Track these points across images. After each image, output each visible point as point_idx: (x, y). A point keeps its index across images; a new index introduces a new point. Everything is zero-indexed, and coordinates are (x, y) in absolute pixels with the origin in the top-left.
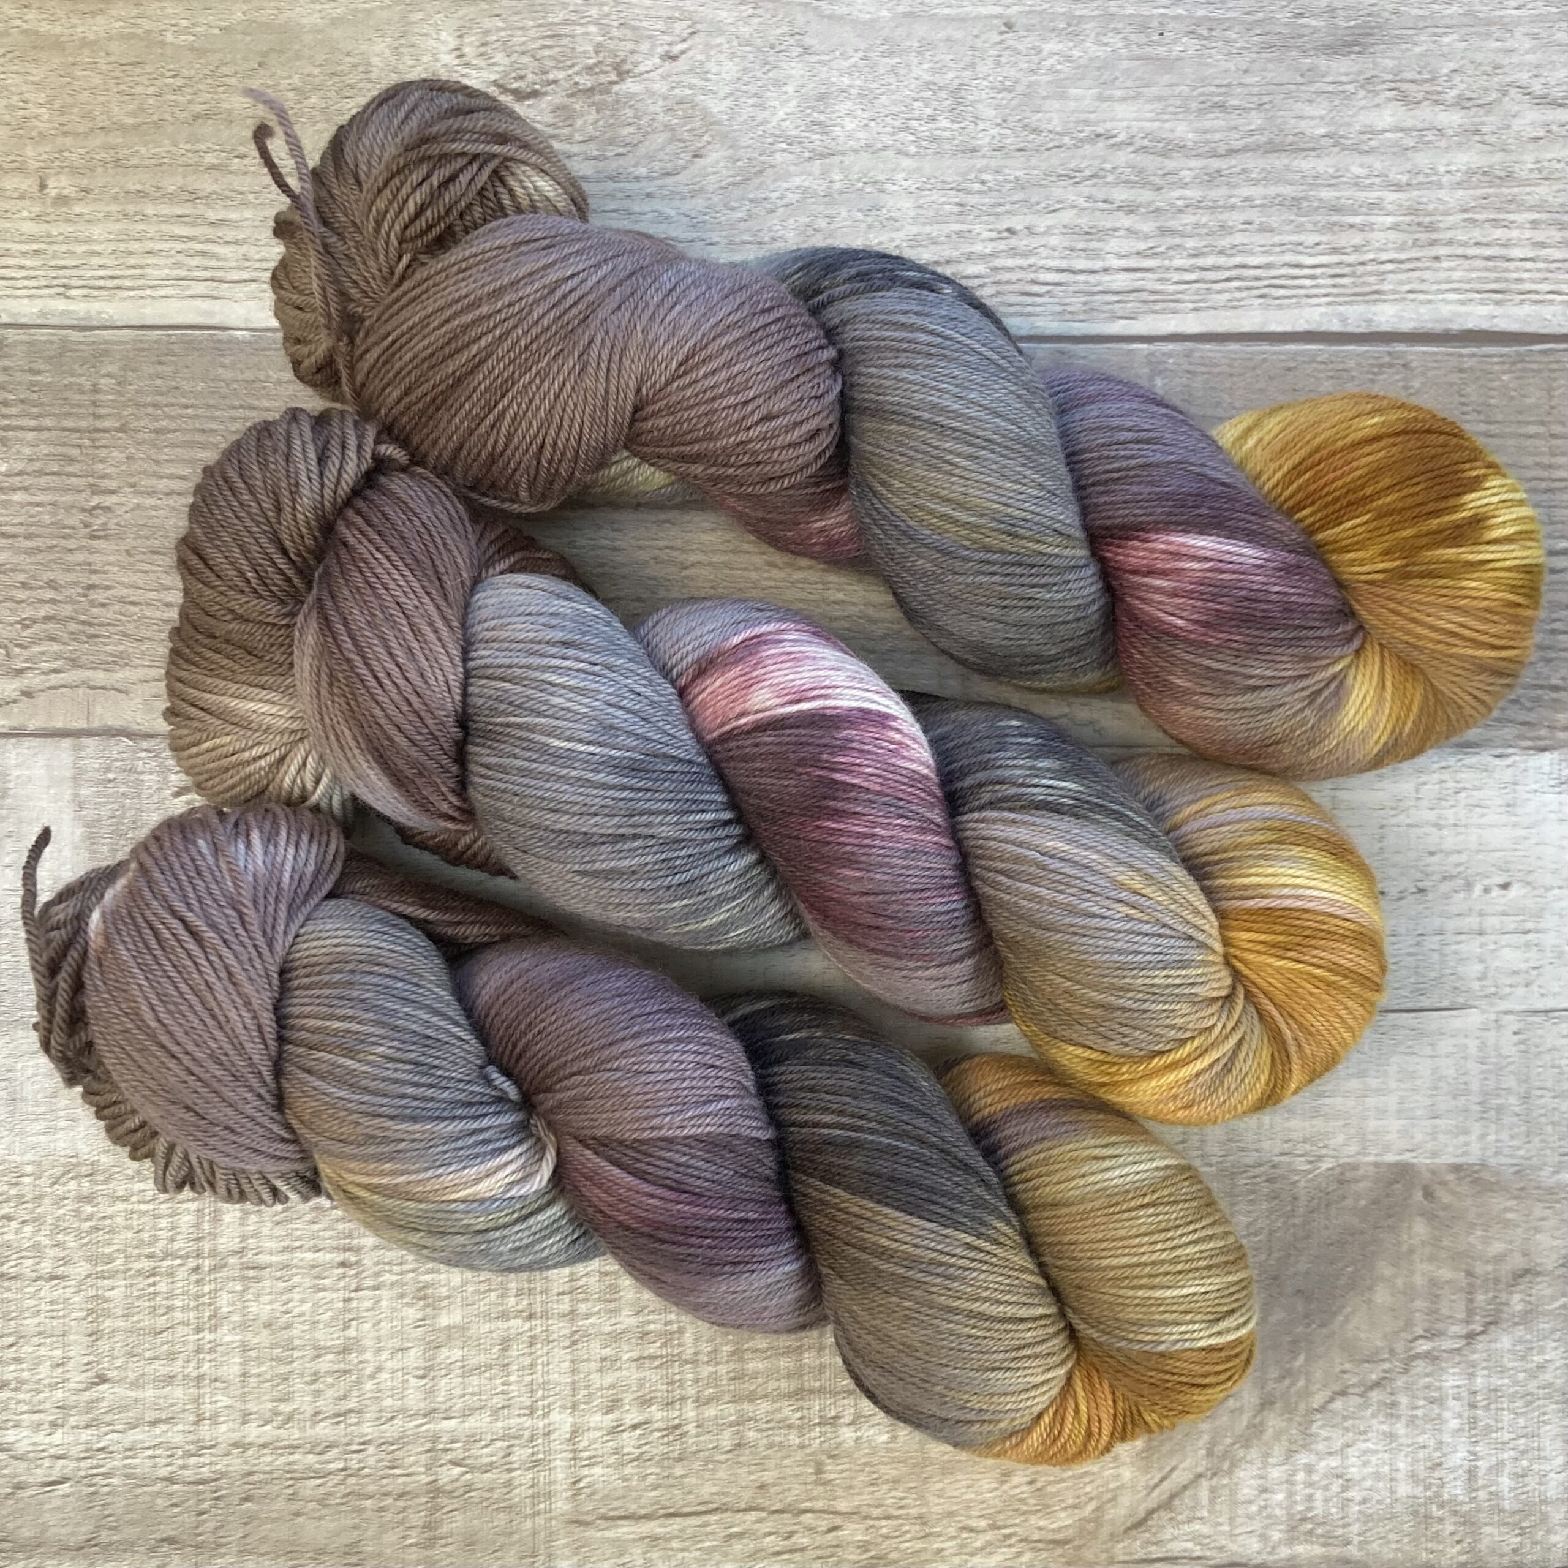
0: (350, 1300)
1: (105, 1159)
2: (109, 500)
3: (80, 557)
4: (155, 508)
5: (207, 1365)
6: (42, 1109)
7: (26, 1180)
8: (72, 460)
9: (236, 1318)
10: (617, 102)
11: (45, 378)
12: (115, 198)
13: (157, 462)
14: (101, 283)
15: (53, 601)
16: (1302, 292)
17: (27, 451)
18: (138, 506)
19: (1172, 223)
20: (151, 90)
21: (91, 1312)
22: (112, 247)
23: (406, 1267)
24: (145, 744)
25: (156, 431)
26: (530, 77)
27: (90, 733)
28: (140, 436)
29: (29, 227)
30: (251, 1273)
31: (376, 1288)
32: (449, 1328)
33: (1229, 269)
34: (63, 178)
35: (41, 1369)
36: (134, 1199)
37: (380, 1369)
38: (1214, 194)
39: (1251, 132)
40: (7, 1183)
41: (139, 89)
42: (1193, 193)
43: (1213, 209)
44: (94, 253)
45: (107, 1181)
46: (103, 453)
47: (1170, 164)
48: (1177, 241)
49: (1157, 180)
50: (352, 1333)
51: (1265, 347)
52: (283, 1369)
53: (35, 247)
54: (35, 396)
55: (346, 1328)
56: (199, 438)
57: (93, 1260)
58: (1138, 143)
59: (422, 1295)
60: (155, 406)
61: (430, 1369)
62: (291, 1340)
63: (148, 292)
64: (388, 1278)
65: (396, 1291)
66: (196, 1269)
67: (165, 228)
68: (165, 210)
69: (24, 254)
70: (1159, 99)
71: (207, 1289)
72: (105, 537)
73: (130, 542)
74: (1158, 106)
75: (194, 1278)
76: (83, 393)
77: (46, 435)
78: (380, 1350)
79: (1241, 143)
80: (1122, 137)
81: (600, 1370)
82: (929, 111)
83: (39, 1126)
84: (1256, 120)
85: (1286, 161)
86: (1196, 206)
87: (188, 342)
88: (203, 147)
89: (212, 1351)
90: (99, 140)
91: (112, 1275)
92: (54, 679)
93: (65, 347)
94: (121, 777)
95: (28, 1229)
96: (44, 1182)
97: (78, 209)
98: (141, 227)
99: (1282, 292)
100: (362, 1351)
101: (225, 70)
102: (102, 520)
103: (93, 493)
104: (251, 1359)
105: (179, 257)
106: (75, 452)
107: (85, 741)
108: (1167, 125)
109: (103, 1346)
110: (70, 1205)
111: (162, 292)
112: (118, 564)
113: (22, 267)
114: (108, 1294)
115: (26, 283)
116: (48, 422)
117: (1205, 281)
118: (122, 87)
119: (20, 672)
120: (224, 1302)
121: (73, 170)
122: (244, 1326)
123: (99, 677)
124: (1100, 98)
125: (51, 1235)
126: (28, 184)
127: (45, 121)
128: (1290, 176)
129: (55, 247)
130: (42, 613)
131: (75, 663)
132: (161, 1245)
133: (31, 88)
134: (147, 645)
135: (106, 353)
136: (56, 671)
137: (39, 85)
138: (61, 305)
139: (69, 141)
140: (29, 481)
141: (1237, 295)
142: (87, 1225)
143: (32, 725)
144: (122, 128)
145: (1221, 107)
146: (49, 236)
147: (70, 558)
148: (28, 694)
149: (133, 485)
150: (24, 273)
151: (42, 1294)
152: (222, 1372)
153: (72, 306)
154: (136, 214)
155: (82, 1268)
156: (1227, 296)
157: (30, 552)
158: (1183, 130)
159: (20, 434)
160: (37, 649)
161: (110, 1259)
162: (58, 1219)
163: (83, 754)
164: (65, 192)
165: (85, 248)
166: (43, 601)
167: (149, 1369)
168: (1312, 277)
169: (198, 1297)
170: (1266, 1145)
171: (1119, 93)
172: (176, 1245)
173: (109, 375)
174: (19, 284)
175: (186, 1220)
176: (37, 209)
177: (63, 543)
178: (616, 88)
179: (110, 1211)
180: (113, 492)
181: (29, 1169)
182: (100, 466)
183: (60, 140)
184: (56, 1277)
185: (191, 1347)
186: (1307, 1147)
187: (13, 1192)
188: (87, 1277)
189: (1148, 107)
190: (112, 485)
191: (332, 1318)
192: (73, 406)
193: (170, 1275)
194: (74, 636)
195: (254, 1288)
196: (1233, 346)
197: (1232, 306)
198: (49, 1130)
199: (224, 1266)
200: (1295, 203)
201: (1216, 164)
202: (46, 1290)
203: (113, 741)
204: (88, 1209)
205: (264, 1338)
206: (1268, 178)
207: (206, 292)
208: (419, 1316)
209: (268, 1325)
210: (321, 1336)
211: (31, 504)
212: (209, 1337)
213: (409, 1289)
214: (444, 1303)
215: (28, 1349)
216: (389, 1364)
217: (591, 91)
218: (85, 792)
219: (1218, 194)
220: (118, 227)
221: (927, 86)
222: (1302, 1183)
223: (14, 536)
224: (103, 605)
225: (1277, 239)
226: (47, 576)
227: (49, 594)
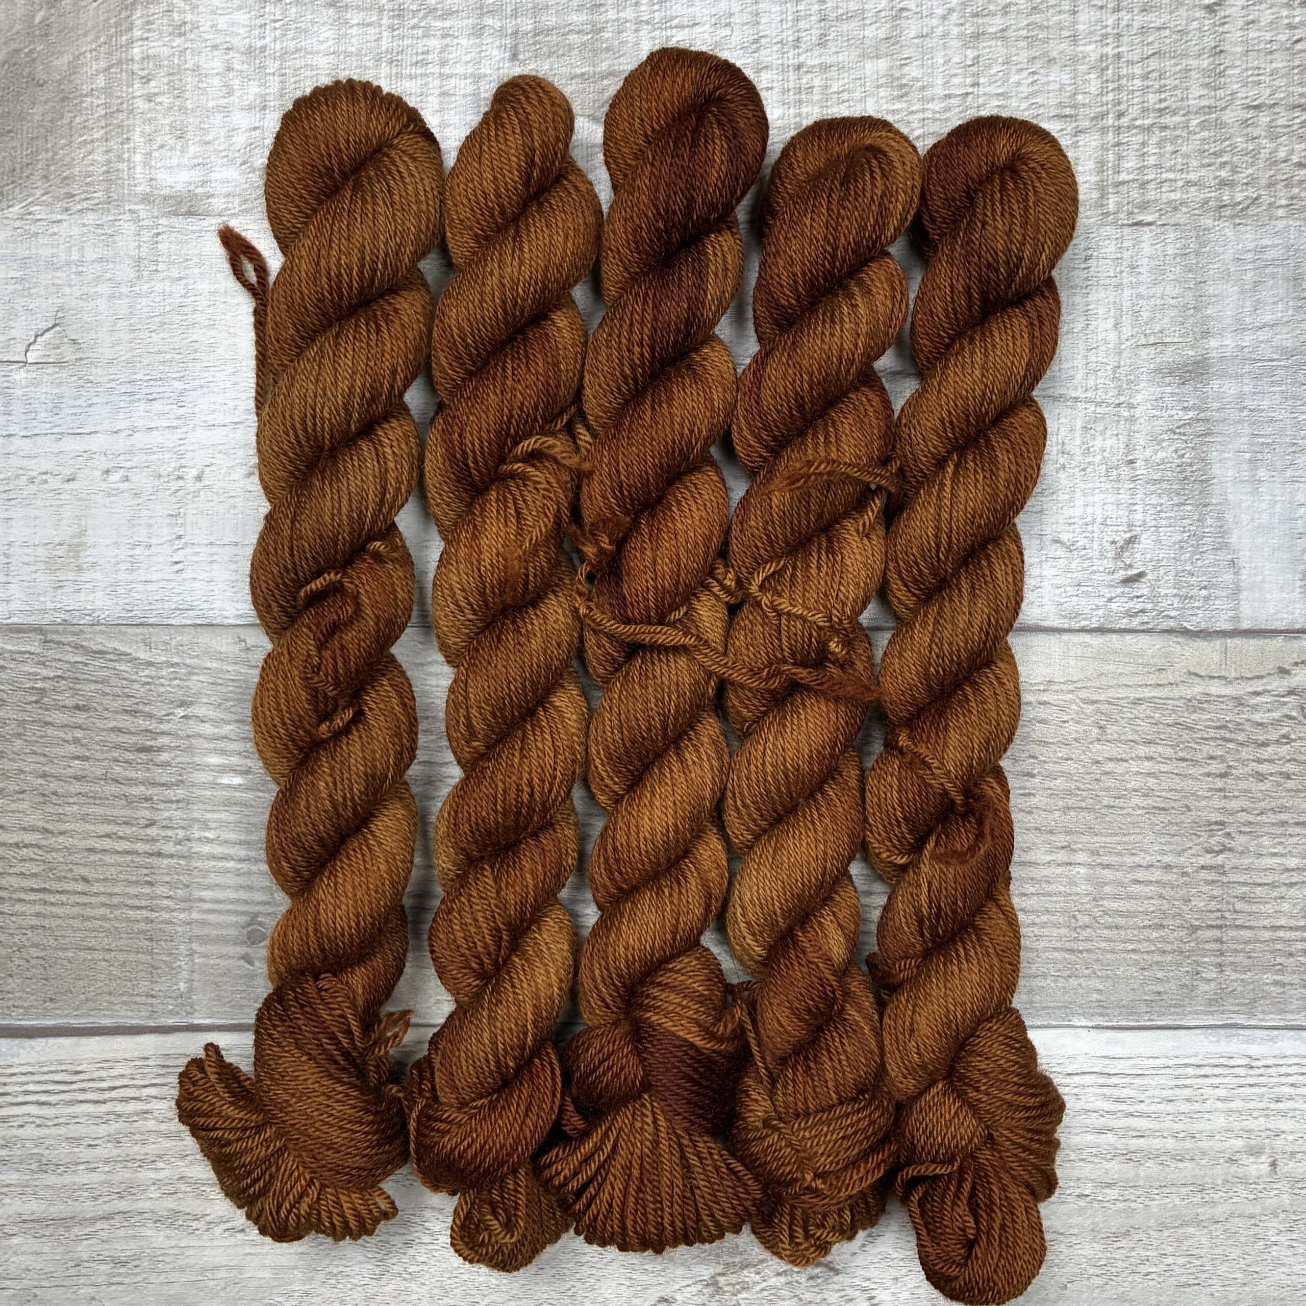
0: (973, 85)
1: (1209, 222)
2: (1207, 860)
3: (1234, 804)
4: (1163, 852)
5: (1110, 22)
6: (1267, 271)
7: (1283, 202)
8: (1242, 898)
9: (1083, 68)
10: (718, 1256)
11: (1269, 977)
12: (1204, 1153)
13: (1162, 897)
14: (1217, 1071)
15: (1259, 761)
16: (36, 1078)
17: (1286, 907)
18: (1179, 854)
19: (169, 1144)
20: (1170, 1260)
21: (1221, 74)
22: (1207, 1106)
23: (921, 116)
24: (1172, 624)
25: (1162, 926)
26: (803, 1280)
27: (1224, 634)
28: (1178, 922)
29: (1286, 1125)
30: (1067, 111)
31: (949, 96)
32: (878, 57)
33: (112, 1100)
34: (1254, 1173)
35: (1270, 18)
36: (1180, 184)
37: (944, 18)
38: (127, 1175)
39: (89, 1237)
40: (1301, 199)
41: (1181, 1261)
42: (147, 1175)
43: (126, 1160)
44: (1224, 1100)
45: (1206, 202)
46: (1213, 905)
47: (170, 1203)
48: (163, 1127)
49: (183, 1187)
50: (971, 53)
51: (74, 1022)
52: (1037, 18)
53: (1280, 1106)
54: (1278, 960)
55: (976, 60)
56: (1120, 921)
57: (1219, 125)
58: (201, 1225)
59: (903, 90)
60: (1164, 952)
61: (896, 17)
62: (1030, 47)
63: (1170, 1063)
64: (937, 106)
65: (928, 93)
66: (1120, 115)
67: (1154, 1125)
68: (1157, 1143)
69: (1291, 1098)
70: (182, 1270)
71: (1110, 96)
72: (1210, 824)
73: (1187, 819)
74: (181, 1263)
75: (1123, 107)
76: (1232, 964)
77: (1266, 923)
78: (945, 36)
79: (99, 1225)
80: (218, 1230)
81: (731, 15)
82: (411, 1252)
83: (1270, 255)
84: (83, 1250)
85: (52, 1209)
86: (143, 1163)
87: (1132, 1014)
88: (1120, 1205)
89: (1106, 36)
90: (1220, 1211)
91: (1201, 110)
92: (1258, 686)
93: (1250, 1008)
94: (1195, 592)
95: (1282, 154)
96: (1266, 199)
97: (1240, 1143)
98: (1179, 1126)
99: (58, 1077)
100: (960, 36)
101: (1097, 1281)
102: (1213, 841)
103: (1223, 866)
104: (1069, 29)
105: (1142, 1097)
106: (1239, 906)
107: (1226, 626)
108: (173, 1243)
109: (1209, 41)
110: (1241, 177)
111: (1158, 1062)
112: (1198, 798)
113: (1292, 1085)
114: (1205, 92)
115: (1289, 1070)
116: (1266, 935)
117: (135, 1086)
118: (1198, 1263)
119: (1291, 693)
120: (1094, 86)
121: (1244, 1181)
122: (1074, 60)
123: (1215, 688)
124: (240, 1268)
125: (1260, 147)
126: (1287, 1167)
127: (1272, 1228)
128: (48, 1194)
129: (1261, 1105)
130: (1270, 749)
131: (1239, 702)
132: (1154, 140)
133: (1286, 1261)
134: (1170, 721)
135: (1210, 1003)
136: (1257, 694)
137: (1278, 1263)
138: (1255, 1050)
139: (1251, 1209)
140: (1285, 878)
141: (103, 1074)
142: (1224, 159)
143: (1279, 641)
144: (1199, 1224)
145: (118, 1262)
146: (1268, 1116)
147: (1246, 804)
148: (1283, 672)
149: (1184, 874)
150: (1290, 1080)
151: (1268, 91)
152: (1095, 15)
153: (1244, 1048)
154: (1183, 1139)
155: (1229, 116)
156: (114, 1073)
157: (1282, 809)
158: (158, 1238)
159: (1292, 923)
160: (1276, 715)
161: (1203, 125)
162: (1252, 164)
163: (1231, 614)
164: (1252, 1159)
165: (1233, 1105)
166: (1271, 761)
167: (1165, 18)
168: (26, 1093)
169: (1119, 89)
170: (76, 231)
171: (222, 1274)
172: (1140, 139)
173: (1209, 981)
174: (1296, 1069)
175: (1130, 163)
176: (1279, 1142)
177: (1251, 818)
178: (720, 1269)
179: (1203, 172)
180: (1203, 867)
181: (1281, 212)
182: (1215, 893)
183: (1257, 1210)
184: (1255, 107)
185: (1125, 39)
186: (33, 229)
187: (1296, 190)
188: (1225, 108)
189: (191, 1261)
190: (1204, 874)
191: (989, 67)
192: (1242, 951)
193: (1145, 110)
194: (1239, 727)
195: (1065, 98)
196: (107, 1022)
197: (106, 1063)
198: (1262, 250)
199: (1093, 119)
200: (44, 1166)
201: (123, 1205)
202: (1264, 95)
203: (1203, 626)
204: (1223, 174)
205: (1056, 49)
206: (72, 1192)
207: (1116, 1062)
208: (906, 70)
209: (1052, 61)
210: (998, 50)
211: (1282, 855)
212: (1109, 50)
213: (915, 95)
214: (881, 81)
215: (1282, 38)
216: (935, 22)
217: (745, 1266)
218: (1228, 577)
219: (123, 1175)
220: (1201, 1126)
221: (413, 1276)
222: (38, 193)
223: (1298, 824)
224: (1212, 758)
225: (62, 1130)
226: (1265, 786)
227: (1264, 768)
